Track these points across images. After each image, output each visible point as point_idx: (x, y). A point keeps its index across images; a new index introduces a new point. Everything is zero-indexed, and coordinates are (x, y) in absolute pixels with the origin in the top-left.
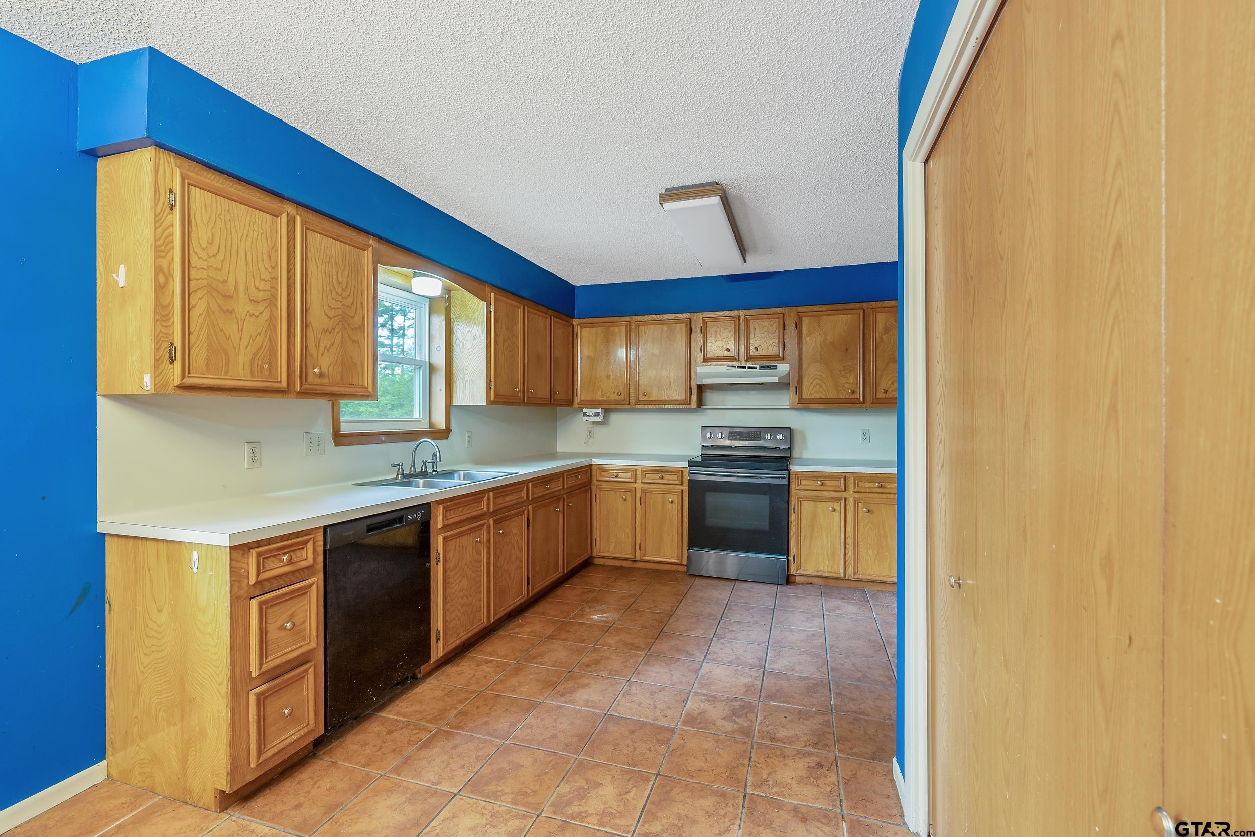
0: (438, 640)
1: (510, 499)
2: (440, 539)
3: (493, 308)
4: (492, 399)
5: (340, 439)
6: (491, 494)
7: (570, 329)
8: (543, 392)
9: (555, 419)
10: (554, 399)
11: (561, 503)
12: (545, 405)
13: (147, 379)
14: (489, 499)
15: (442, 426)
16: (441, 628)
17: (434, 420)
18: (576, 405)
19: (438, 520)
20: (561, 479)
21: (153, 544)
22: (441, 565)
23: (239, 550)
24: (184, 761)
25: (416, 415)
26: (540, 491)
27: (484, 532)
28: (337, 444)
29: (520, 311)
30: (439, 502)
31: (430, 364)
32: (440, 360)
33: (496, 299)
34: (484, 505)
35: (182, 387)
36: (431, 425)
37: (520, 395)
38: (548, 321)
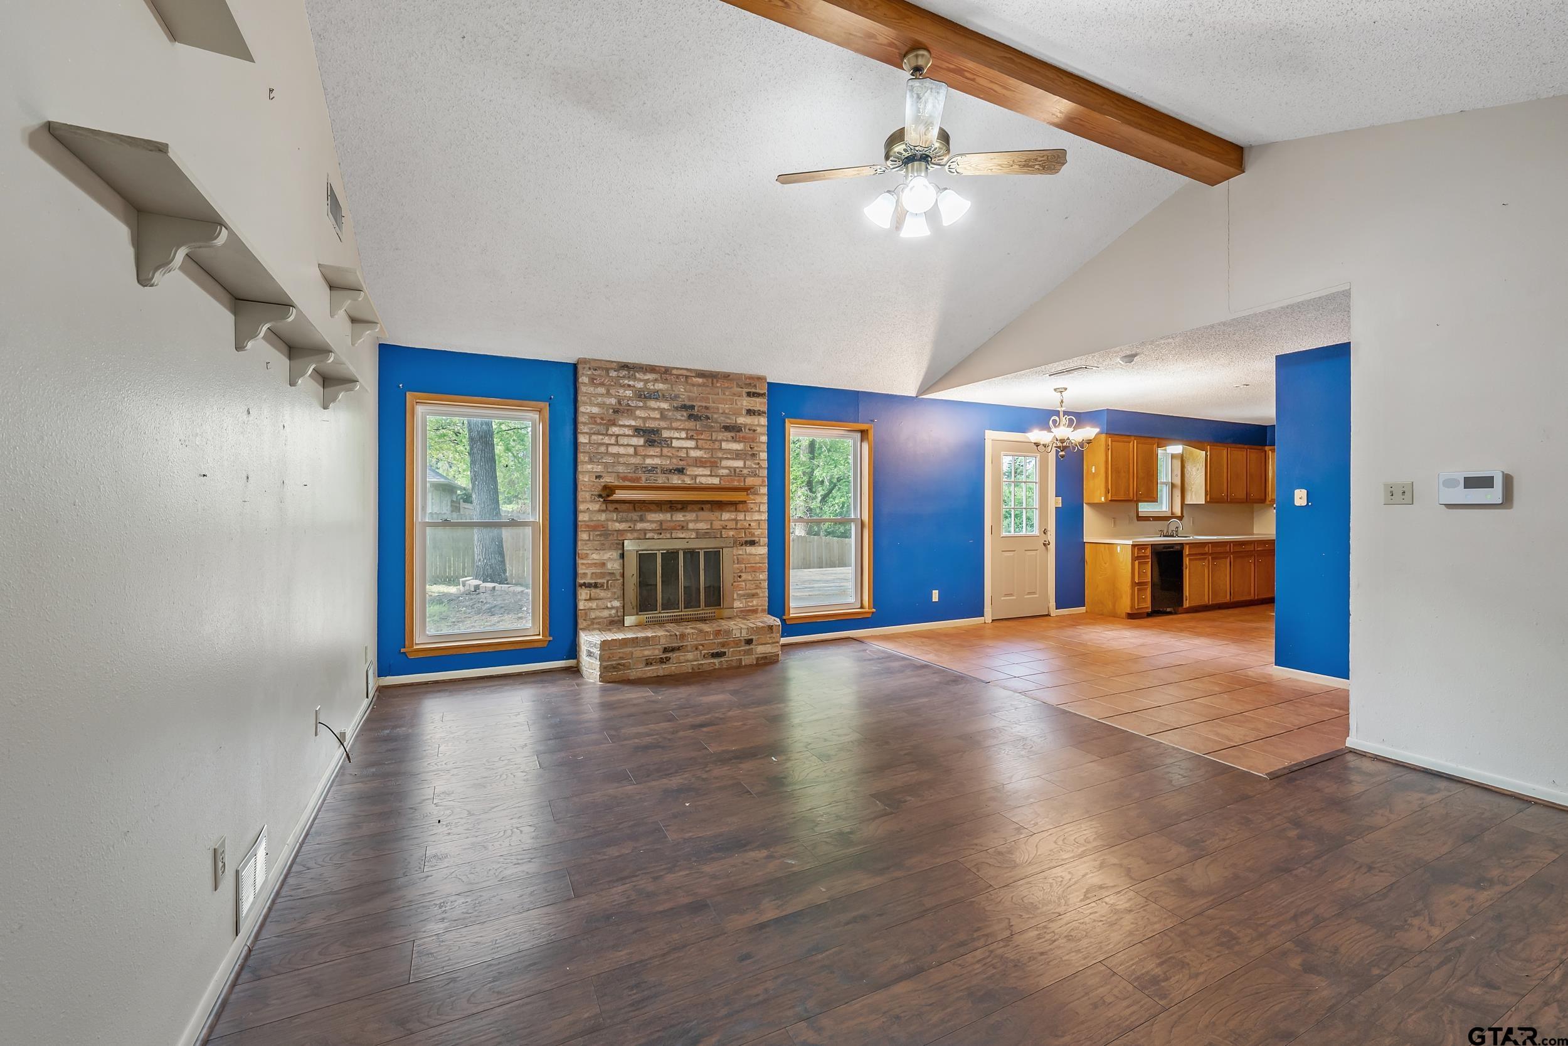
0: (1186, 600)
1: (1219, 549)
2: (1187, 559)
3: (1208, 453)
4: (1208, 500)
5: (1140, 518)
6: (1210, 545)
7: (1263, 454)
8: (1242, 494)
9: (1252, 513)
10: (1250, 499)
11: (1253, 558)
12: (1243, 502)
13: (1103, 499)
14: (1209, 547)
15: (1179, 513)
16: (1188, 595)
17: (1174, 511)
18: (1268, 502)
19: (1186, 551)
20: (1253, 545)
21: (1103, 545)
22: (1188, 569)
23: (1134, 546)
24: (1114, 606)
25: (1164, 509)
26: (1238, 549)
27: (1206, 561)
28: (1138, 520)
29: (1225, 452)
30: (1187, 544)
31: (1172, 483)
32: (1178, 481)
33: (1210, 448)
34: (1206, 549)
35: (1111, 500)
36: (1172, 513)
37: (1226, 497)
38: (1245, 453)
